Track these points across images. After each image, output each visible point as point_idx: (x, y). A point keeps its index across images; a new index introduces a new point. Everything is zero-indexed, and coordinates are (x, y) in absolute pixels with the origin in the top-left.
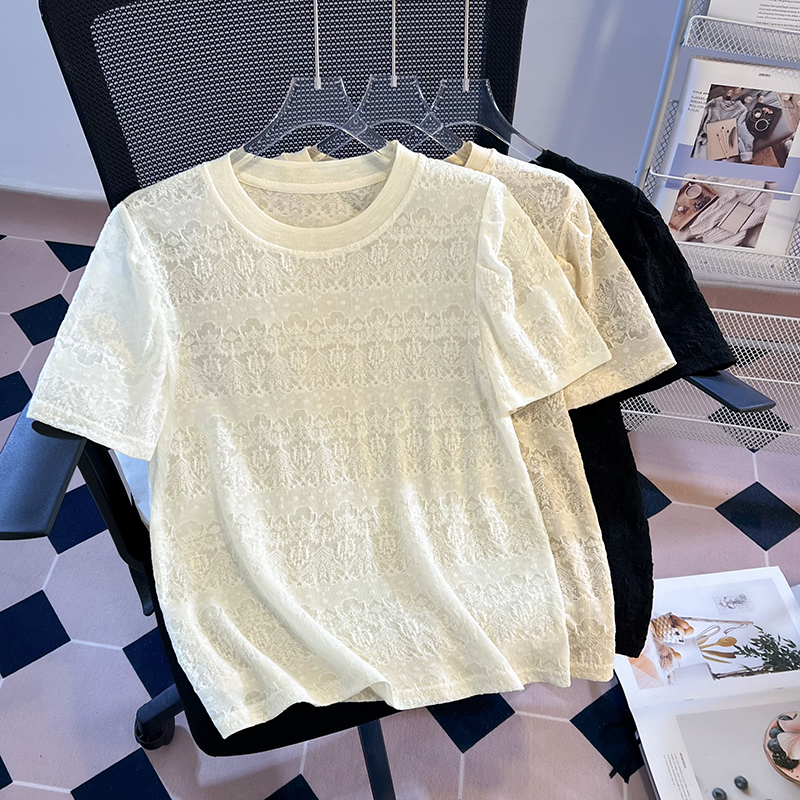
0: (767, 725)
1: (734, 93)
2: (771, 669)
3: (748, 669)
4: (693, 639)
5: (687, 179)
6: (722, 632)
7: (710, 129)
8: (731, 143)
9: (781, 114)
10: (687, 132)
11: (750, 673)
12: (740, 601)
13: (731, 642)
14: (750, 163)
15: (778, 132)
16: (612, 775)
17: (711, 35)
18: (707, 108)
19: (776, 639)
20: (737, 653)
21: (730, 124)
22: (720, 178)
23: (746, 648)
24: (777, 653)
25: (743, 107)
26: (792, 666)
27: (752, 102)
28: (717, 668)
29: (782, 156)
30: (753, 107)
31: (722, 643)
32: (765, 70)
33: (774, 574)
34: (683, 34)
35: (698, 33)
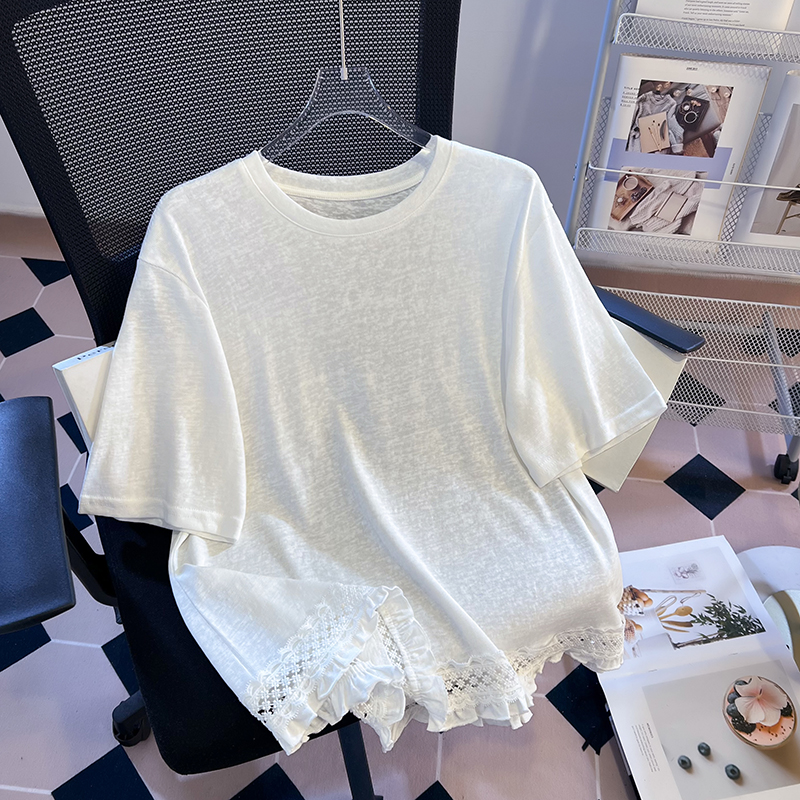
0: (725, 691)
1: (663, 88)
2: (725, 636)
3: (704, 637)
4: (652, 611)
5: (623, 171)
6: (678, 601)
7: (642, 123)
8: (663, 135)
9: (709, 106)
10: (621, 128)
11: (707, 641)
12: (692, 570)
13: (687, 611)
14: (681, 154)
15: (706, 124)
16: (584, 748)
17: (640, 32)
18: (638, 103)
19: (728, 606)
20: (694, 622)
21: (661, 117)
22: (655, 170)
23: (701, 616)
24: (729, 619)
25: (672, 100)
26: (743, 632)
27: (681, 95)
28: (678, 638)
29: (711, 146)
30: (682, 100)
31: (680, 612)
32: (692, 64)
33: (720, 543)
34: (613, 33)
35: (627, 30)
